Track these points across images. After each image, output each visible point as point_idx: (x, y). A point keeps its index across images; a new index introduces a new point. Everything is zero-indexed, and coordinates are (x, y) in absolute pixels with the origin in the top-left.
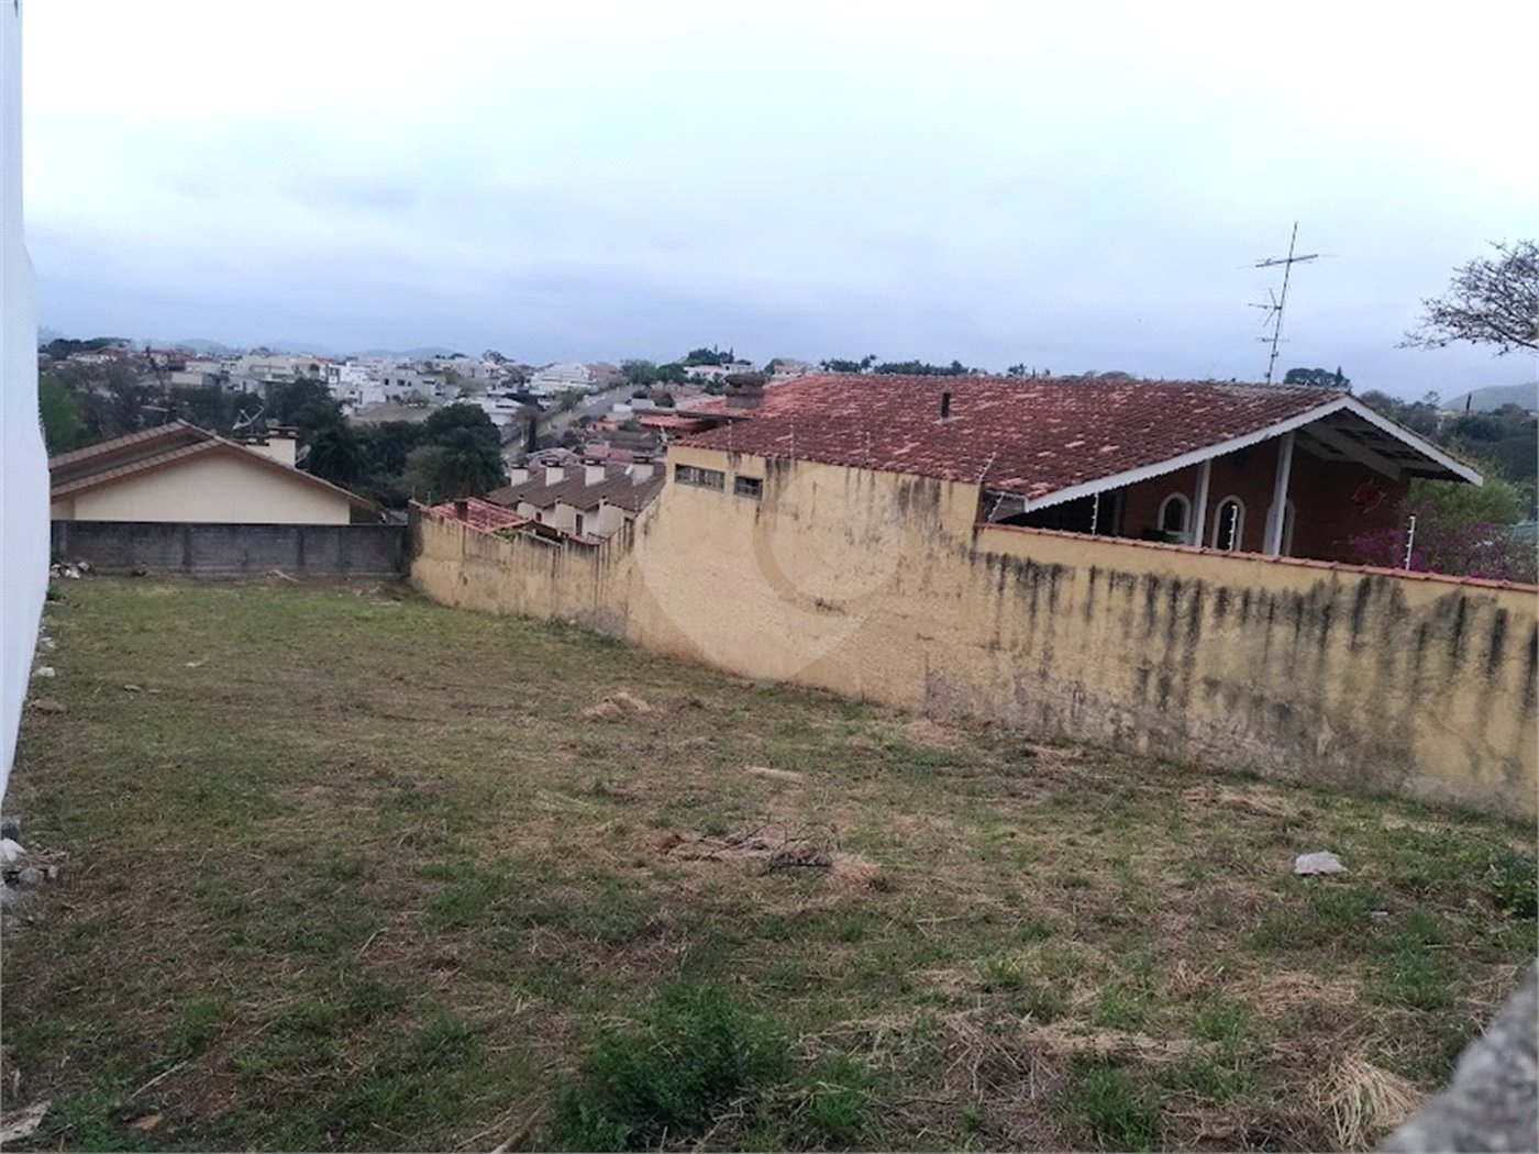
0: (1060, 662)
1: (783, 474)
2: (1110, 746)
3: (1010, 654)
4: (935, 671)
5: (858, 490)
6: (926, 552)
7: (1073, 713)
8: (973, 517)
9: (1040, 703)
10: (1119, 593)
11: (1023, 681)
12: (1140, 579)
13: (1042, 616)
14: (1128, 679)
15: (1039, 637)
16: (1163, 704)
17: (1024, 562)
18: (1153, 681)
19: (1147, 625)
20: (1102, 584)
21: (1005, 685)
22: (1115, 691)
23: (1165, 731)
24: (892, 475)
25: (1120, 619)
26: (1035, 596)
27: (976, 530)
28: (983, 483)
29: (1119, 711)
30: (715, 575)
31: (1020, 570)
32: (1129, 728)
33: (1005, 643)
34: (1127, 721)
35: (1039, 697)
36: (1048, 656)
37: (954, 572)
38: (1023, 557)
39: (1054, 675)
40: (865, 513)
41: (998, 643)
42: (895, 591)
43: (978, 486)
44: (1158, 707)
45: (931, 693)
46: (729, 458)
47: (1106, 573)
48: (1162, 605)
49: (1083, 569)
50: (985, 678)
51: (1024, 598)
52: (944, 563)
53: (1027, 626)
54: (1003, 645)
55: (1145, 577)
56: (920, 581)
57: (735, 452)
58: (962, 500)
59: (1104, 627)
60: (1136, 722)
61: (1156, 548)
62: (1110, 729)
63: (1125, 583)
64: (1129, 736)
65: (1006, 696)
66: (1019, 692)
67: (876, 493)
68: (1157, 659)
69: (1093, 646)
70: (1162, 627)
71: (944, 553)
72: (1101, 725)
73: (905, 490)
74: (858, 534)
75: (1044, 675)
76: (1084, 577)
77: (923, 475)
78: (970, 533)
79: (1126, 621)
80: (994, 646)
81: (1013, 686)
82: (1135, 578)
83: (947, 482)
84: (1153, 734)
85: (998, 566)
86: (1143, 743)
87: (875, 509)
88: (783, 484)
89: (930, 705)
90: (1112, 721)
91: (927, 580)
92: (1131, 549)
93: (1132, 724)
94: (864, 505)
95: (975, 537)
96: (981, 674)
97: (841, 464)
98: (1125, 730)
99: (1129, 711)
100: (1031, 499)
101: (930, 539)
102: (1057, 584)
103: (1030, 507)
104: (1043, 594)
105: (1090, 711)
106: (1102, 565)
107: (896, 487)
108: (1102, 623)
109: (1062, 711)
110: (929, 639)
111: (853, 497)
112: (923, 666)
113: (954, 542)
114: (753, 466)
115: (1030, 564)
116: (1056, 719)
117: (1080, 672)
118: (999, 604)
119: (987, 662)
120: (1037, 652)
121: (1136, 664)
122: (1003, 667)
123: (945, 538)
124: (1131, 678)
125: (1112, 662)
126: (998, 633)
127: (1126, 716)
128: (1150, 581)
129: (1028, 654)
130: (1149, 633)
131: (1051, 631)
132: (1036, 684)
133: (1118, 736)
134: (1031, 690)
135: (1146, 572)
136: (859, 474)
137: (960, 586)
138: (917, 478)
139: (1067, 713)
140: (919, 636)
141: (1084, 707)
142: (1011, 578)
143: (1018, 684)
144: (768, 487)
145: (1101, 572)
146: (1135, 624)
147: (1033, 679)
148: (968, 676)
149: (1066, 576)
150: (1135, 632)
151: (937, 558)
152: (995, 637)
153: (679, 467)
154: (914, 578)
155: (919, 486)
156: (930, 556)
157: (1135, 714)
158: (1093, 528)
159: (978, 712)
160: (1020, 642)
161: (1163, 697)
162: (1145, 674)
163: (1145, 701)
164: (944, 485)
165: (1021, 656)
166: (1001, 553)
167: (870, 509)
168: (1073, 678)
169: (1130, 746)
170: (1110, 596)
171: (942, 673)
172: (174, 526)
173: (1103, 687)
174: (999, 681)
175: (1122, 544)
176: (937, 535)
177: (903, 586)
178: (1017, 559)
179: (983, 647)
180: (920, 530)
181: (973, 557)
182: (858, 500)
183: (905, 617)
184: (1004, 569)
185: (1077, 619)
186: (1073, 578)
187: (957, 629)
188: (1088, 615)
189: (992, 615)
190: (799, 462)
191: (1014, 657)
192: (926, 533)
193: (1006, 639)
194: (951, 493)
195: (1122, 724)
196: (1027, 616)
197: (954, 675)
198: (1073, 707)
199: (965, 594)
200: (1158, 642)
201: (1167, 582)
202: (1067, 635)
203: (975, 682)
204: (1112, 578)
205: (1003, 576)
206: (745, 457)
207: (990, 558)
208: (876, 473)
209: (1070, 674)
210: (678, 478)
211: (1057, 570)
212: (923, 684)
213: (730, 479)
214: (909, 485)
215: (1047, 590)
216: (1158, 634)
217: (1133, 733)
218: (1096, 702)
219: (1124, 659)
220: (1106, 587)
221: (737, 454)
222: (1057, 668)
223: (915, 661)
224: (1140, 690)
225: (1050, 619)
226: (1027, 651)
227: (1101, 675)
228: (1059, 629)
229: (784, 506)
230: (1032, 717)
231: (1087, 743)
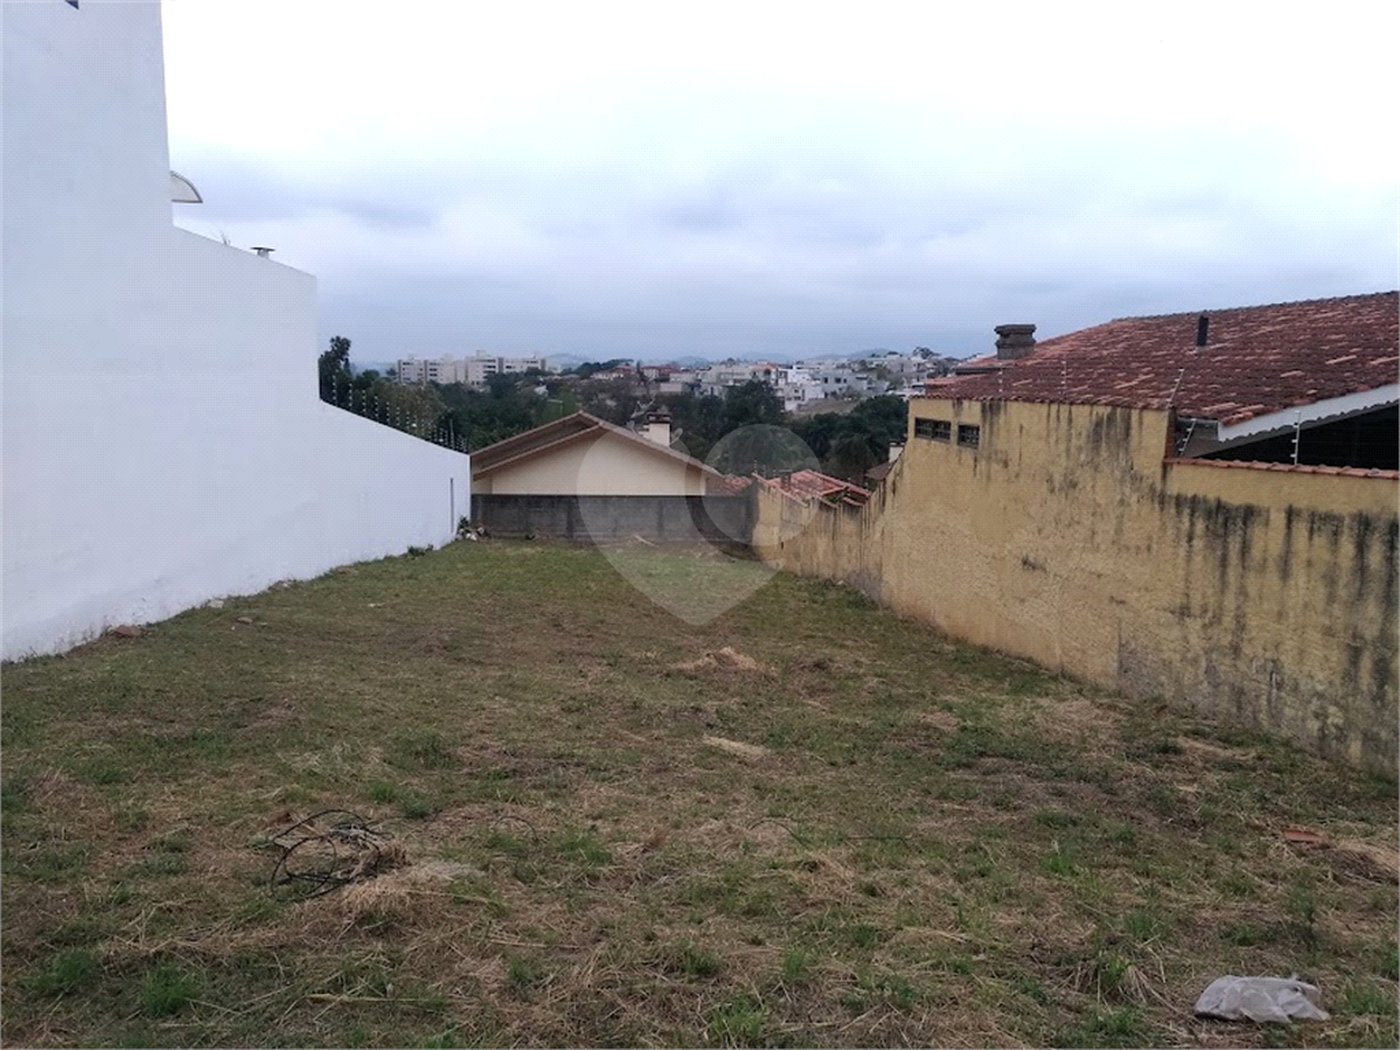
0: (1254, 634)
1: (995, 419)
2: (1314, 750)
3: (1199, 622)
4: (1127, 642)
5: (1057, 430)
6: (1118, 497)
7: (1269, 701)
8: (1163, 453)
9: (1232, 687)
10: (1320, 541)
11: (1214, 656)
12: (1347, 521)
13: (1233, 574)
14: (1334, 659)
15: (1230, 601)
16: (1379, 697)
17: (1214, 504)
18: (1366, 663)
19: (1357, 584)
20: (1301, 529)
21: (1195, 661)
22: (1320, 676)
23: (1384, 735)
24: (1086, 409)
25: (1324, 577)
26: (1225, 548)
27: (1165, 467)
28: (1174, 409)
29: (1326, 704)
30: (943, 533)
31: (1209, 515)
32: (1336, 726)
33: (1196, 609)
34: (1335, 717)
35: (1231, 679)
36: (1241, 626)
37: (1146, 520)
38: (1211, 496)
39: (1247, 650)
40: (1064, 455)
41: (1188, 608)
42: (1089, 545)
43: (1166, 413)
44: (1374, 700)
45: (1123, 670)
46: (954, 405)
47: (1305, 515)
48: (1375, 557)
49: (1278, 510)
50: (1175, 651)
51: (1214, 550)
52: (1135, 506)
53: (1217, 584)
54: (1192, 611)
55: (1353, 517)
56: (1112, 532)
57: (958, 399)
58: (1152, 431)
59: (1303, 587)
60: (1347, 719)
61: (1366, 477)
62: (1314, 725)
63: (1329, 528)
64: (1337, 738)
65: (1197, 675)
66: (1210, 671)
67: (1073, 431)
68: (1371, 632)
69: (1291, 614)
70: (1376, 588)
71: (1134, 498)
72: (1303, 720)
73: (1098, 424)
74: (1058, 479)
75: (1236, 650)
76: (1278, 519)
77: (1114, 405)
78: (1159, 471)
79: (1330, 580)
80: (1184, 612)
81: (1204, 664)
82: (1340, 519)
83: (1138, 411)
84: (1369, 739)
85: (1187, 511)
86: (1355, 748)
87: (1073, 450)
88: (995, 429)
89: (1124, 683)
90: (1317, 716)
91: (1119, 531)
92: (1336, 480)
93: (1340, 722)
94: (1062, 447)
95: (1164, 476)
96: (1172, 646)
97: (1042, 402)
98: (1333, 730)
99: (1337, 704)
100: (1227, 424)
101: (1122, 481)
102: (1249, 530)
103: (1225, 435)
104: (1234, 546)
105: (1289, 700)
106: (1301, 504)
107: (1090, 421)
108: (1302, 580)
109: (1257, 697)
110: (1122, 602)
111: (1052, 440)
112: (1116, 634)
113: (1144, 485)
114: (971, 414)
115: (1220, 506)
116: (1250, 708)
117: (1277, 647)
118: (1189, 558)
119: (1176, 633)
120: (1228, 621)
121: (1345, 638)
122: (1194, 639)
123: (1137, 479)
124: (1338, 658)
125: (1314, 636)
126: (1187, 595)
127: (1332, 709)
128: (1360, 523)
129: (1220, 622)
130: (1360, 596)
131: (1243, 592)
132: (1227, 661)
133: (1323, 736)
134: (1223, 668)
135: (1355, 511)
136: (1058, 411)
137: (1150, 538)
138: (1109, 409)
139: (1263, 701)
140: (1112, 598)
141: (1283, 694)
142: (1200, 526)
143: (1209, 661)
144: (983, 436)
145: (1299, 513)
146: (1342, 583)
147: (1225, 655)
148: (1158, 649)
149: (1259, 520)
150: (1342, 593)
151: (1129, 505)
152: (1185, 601)
153: (918, 422)
154: (1106, 529)
155: (1111, 418)
156: (1122, 502)
157: (1344, 709)
158: (1294, 456)
159: (1168, 694)
160: (1211, 609)
161: (1381, 687)
162: (1355, 654)
163: (1356, 692)
164: (1135, 414)
165: (1211, 624)
166: (1190, 495)
167: (1068, 450)
168: (1268, 655)
169: (1339, 752)
170: (1311, 545)
171: (1133, 646)
172: (560, 498)
173: (1306, 669)
174: (1189, 655)
175: (1324, 474)
176: (1128, 478)
177: (1098, 539)
178: (1205, 500)
179: (1172, 612)
180: (1113, 471)
181: (1162, 500)
182: (1057, 442)
183: (1099, 576)
184: (1192, 515)
185: (1273, 577)
186: (1267, 523)
187: (1147, 589)
188: (1285, 572)
189: (1181, 572)
190: (1009, 403)
191: (1204, 626)
192: (1118, 474)
193: (1196, 601)
194: (1141, 423)
195: (1329, 721)
196: (1217, 574)
197: (1146, 647)
198: (1270, 693)
199: (1155, 546)
200: (1372, 609)
201: (1382, 526)
202: (1261, 598)
203: (1165, 656)
204: (1313, 522)
205: (1192, 524)
206: (966, 403)
207: (1179, 501)
208: (1074, 408)
209: (1265, 649)
210: (918, 432)
211: (1249, 513)
212: (1116, 657)
213: (954, 428)
214: (1102, 419)
215: (1239, 539)
216: (1372, 597)
217: (1342, 736)
218: (1296, 689)
219: (1328, 632)
220: (1306, 533)
221: (959, 400)
222: (1250, 641)
223: (1108, 628)
224: (1350, 675)
225: (1242, 577)
226: (1217, 619)
227: (1302, 652)
228: (1252, 591)
229: (996, 453)
230: (1225, 704)
231: (1287, 743)
